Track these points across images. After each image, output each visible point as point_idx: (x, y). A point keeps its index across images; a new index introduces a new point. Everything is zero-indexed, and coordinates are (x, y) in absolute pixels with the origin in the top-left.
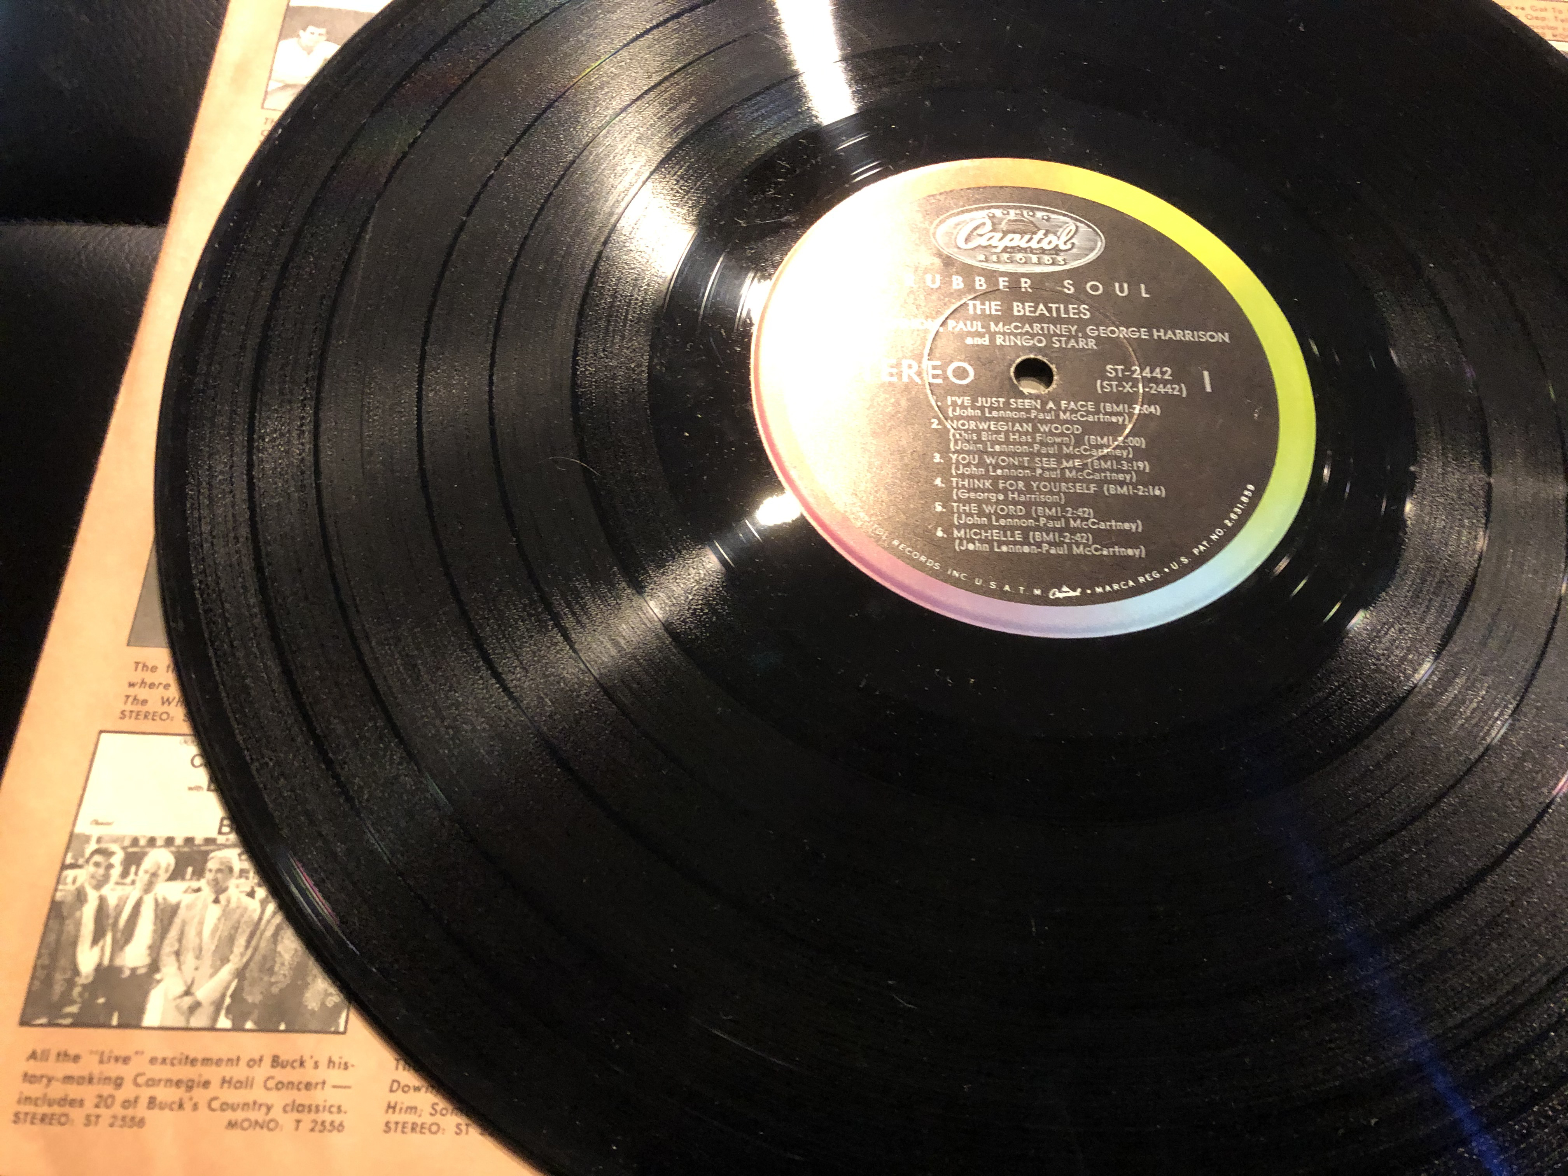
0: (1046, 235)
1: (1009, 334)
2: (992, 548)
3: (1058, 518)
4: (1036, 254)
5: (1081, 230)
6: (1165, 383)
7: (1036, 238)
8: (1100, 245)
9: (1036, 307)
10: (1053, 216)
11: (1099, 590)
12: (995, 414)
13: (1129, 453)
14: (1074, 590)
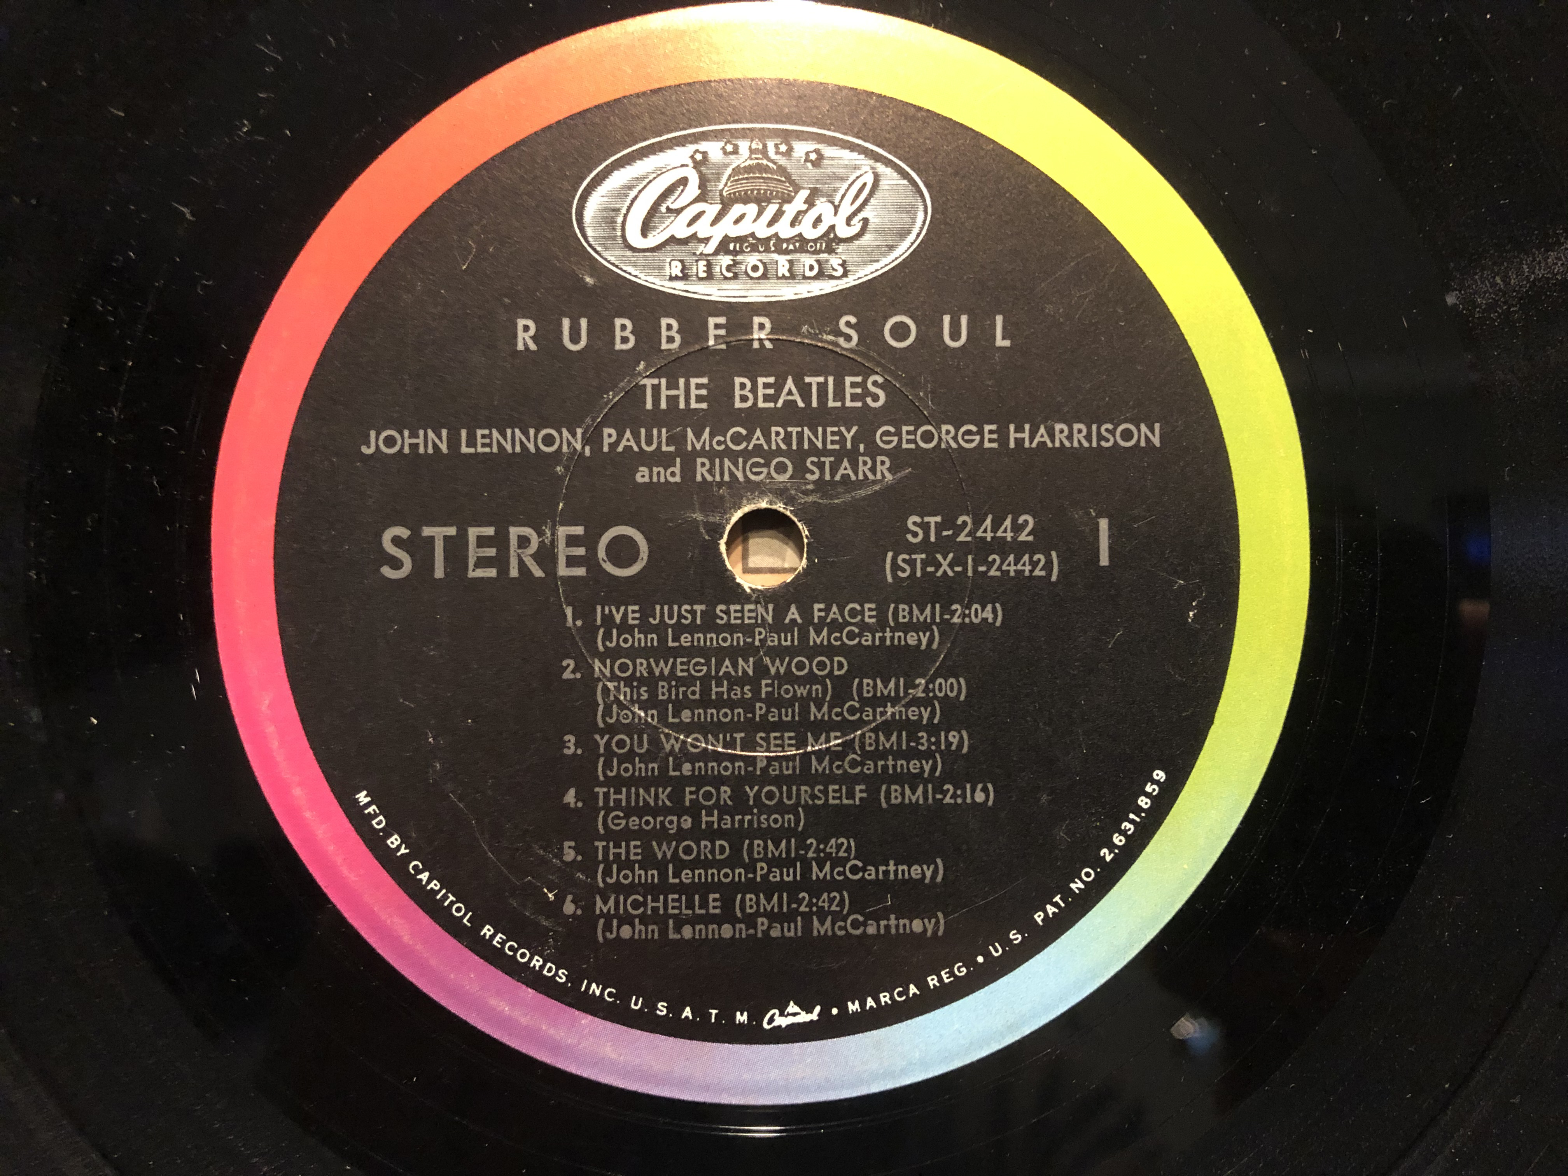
0: (810, 202)
1: (721, 455)
2: (664, 931)
3: (789, 863)
4: (787, 252)
5: (884, 183)
6: (1020, 549)
7: (790, 210)
8: (921, 221)
9: (778, 386)
10: (828, 151)
11: (853, 1007)
12: (685, 640)
13: (933, 714)
14: (809, 1011)
